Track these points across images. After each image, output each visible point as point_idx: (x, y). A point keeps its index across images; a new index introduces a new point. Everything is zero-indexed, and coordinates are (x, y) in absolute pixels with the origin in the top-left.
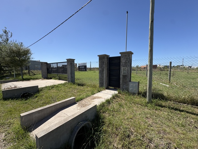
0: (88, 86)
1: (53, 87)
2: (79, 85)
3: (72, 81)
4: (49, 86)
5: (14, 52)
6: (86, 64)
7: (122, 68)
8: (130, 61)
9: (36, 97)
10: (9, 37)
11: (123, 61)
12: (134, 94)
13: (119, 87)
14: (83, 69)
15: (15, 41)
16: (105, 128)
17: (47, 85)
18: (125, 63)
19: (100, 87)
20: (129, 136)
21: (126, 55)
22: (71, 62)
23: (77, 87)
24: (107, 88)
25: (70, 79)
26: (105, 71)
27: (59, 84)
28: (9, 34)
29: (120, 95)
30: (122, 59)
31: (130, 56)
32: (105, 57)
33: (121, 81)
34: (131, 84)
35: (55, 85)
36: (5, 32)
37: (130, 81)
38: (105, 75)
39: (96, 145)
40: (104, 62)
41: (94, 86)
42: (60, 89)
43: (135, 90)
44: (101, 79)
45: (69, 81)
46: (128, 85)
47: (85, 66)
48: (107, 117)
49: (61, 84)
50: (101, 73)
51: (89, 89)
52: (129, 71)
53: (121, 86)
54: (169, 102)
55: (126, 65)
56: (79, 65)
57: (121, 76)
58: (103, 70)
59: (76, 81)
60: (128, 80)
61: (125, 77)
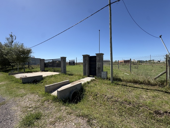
0: (76, 75)
1: (52, 76)
2: (69, 75)
3: (65, 72)
4: (49, 76)
5: (20, 52)
6: (74, 60)
7: (97, 63)
8: (102, 59)
9: (42, 82)
10: (14, 39)
11: (97, 59)
12: (104, 79)
13: (96, 75)
14: (73, 64)
15: (18, 43)
16: (86, 93)
17: (48, 75)
18: (99, 60)
19: (84, 76)
20: (96, 95)
21: (99, 55)
22: (64, 59)
23: (69, 76)
24: (89, 76)
25: (63, 71)
26: (87, 65)
27: (55, 75)
28: (14, 37)
29: (96, 80)
30: (97, 57)
31: (102, 56)
32: (87, 56)
33: (97, 71)
34: (103, 73)
35: (53, 75)
36: (11, 36)
37: (102, 71)
38: (87, 67)
39: (81, 99)
40: (86, 60)
41: (80, 75)
42: (57, 78)
43: (105, 76)
44: (84, 70)
45: (62, 73)
46: (101, 74)
47: (74, 62)
48: (87, 89)
49: (57, 74)
50: (85, 66)
51: (77, 77)
52: (101, 65)
53: (97, 74)
54: (123, 82)
55: (99, 62)
56: (70, 61)
57: (97, 68)
58: (86, 64)
59: (67, 73)
60: (101, 70)
61: (99, 68)
